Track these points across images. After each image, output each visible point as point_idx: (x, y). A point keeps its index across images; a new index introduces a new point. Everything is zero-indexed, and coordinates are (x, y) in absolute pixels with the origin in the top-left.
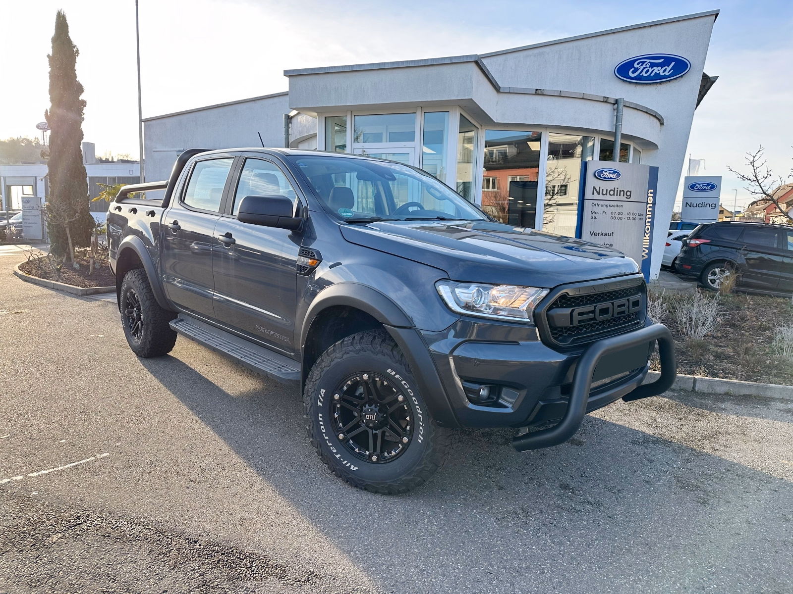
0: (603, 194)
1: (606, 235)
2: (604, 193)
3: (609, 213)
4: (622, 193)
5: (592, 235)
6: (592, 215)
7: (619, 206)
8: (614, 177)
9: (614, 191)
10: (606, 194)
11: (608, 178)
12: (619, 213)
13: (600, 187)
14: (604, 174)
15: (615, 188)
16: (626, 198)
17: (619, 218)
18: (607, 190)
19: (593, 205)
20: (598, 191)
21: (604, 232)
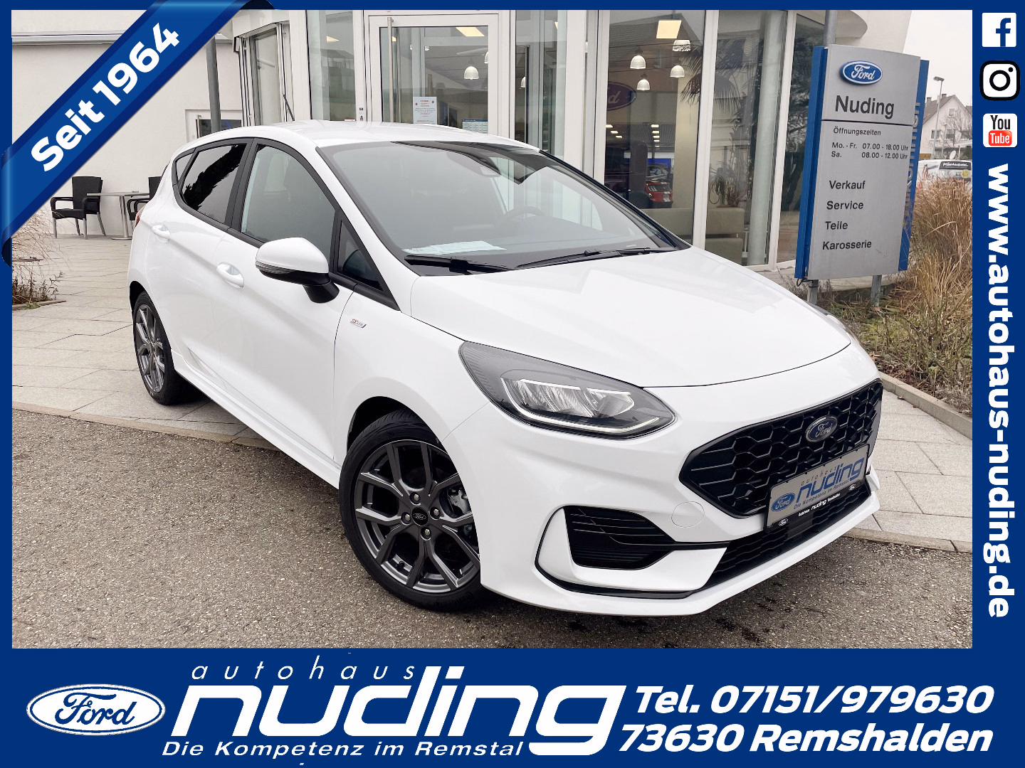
0: (852, 111)
1: (855, 186)
2: (854, 108)
3: (859, 146)
4: (880, 107)
5: (832, 187)
6: (834, 149)
7: (875, 133)
8: (871, 78)
9: (869, 104)
10: (857, 110)
11: (862, 80)
12: (877, 146)
13: (847, 97)
14: (854, 75)
15: (870, 99)
16: (886, 117)
17: (876, 155)
18: (858, 102)
19: (837, 130)
20: (844, 103)
21: (851, 181)
